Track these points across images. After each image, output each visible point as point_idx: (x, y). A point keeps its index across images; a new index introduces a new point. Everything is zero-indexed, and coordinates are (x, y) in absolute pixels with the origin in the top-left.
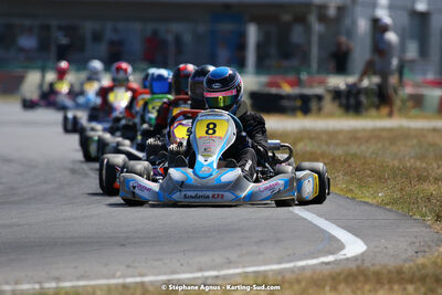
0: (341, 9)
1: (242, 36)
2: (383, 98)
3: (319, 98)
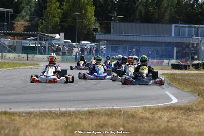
0: (197, 44)
1: (174, 50)
3: (189, 66)
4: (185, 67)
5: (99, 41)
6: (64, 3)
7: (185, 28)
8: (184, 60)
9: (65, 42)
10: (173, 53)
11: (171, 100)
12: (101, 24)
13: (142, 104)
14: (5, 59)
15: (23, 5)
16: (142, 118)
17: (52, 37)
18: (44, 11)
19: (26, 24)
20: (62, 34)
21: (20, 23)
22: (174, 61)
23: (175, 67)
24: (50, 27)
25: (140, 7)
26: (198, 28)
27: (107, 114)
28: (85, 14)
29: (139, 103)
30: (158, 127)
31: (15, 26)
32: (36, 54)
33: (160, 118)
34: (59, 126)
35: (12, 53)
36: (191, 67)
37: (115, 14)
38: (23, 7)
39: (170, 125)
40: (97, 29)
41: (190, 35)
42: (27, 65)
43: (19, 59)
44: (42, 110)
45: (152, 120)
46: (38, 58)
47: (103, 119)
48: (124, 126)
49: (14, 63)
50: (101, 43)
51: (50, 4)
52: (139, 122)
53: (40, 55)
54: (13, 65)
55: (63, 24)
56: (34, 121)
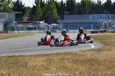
0: (101, 22)
1: (91, 25)
2: (105, 31)
3: (98, 31)
4: (97, 32)
5: (59, 23)
6: (44, 8)
7: (96, 16)
8: (96, 29)
9: (45, 25)
10: (91, 27)
11: (92, 47)
12: (60, 16)
13: (79, 49)
14: (20, 33)
15: (26, 10)
16: (79, 55)
17: (39, 23)
18: (35, 12)
19: (28, 18)
20: (43, 21)
21: (25, 18)
22: (92, 30)
23: (92, 32)
24: (38, 19)
25: (76, 8)
26: (101, 15)
27: (64, 54)
28: (53, 12)
29: (78, 49)
30: (86, 58)
31: (23, 19)
32: (33, 30)
33: (87, 54)
34: (44, 60)
35: (23, 30)
36: (99, 32)
37: (66, 11)
38: (26, 11)
39: (91, 57)
40: (58, 18)
41: (98, 19)
42: (29, 35)
43: (26, 33)
44: (37, 54)
45: (84, 55)
46: (34, 32)
47: (63, 56)
48: (72, 59)
49: (24, 35)
50: (60, 24)
51: (38, 9)
52: (78, 57)
53: (35, 31)
54: (23, 36)
55: (44, 17)
56: (33, 59)
